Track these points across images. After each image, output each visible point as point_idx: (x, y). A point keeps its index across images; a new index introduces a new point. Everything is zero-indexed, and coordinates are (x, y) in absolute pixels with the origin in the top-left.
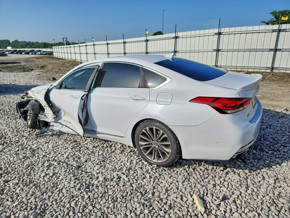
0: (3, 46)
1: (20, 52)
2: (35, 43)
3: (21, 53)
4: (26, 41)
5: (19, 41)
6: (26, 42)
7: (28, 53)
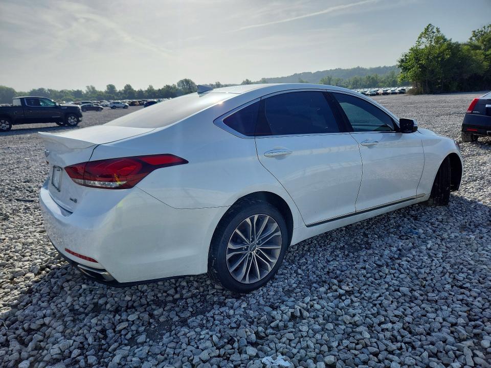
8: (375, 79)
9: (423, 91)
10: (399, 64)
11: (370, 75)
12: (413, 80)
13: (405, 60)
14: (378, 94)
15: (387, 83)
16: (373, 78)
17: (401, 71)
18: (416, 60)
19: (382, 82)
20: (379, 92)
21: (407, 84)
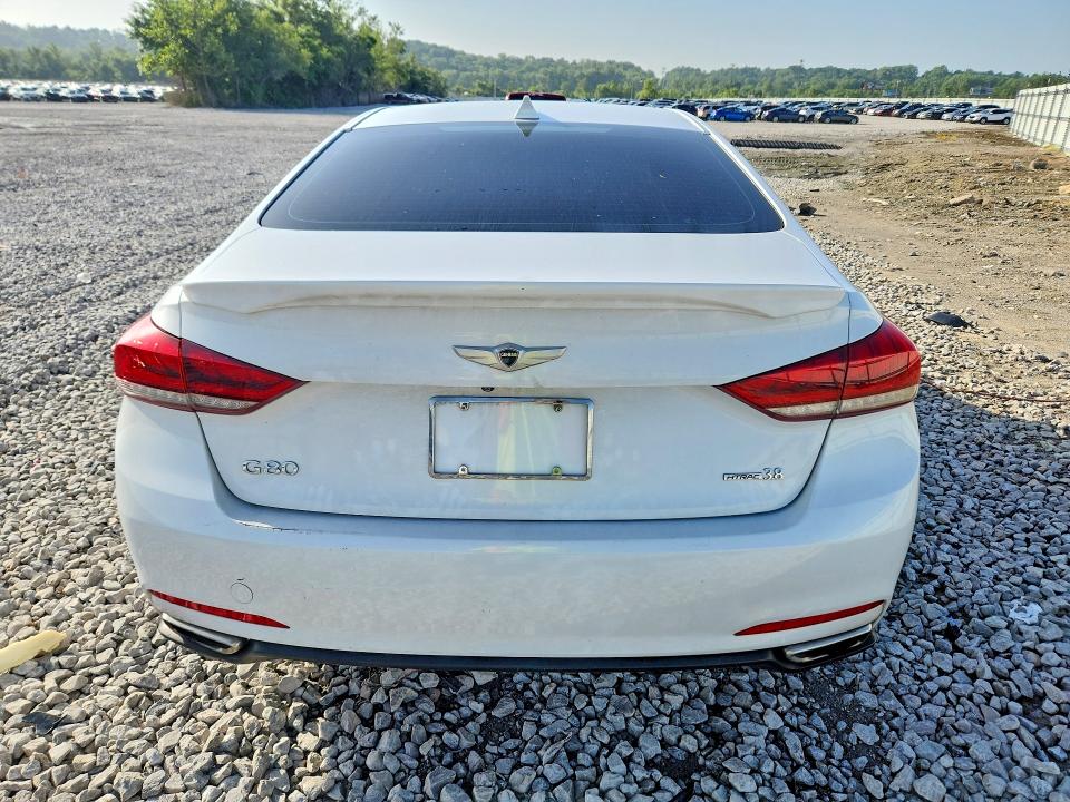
0: (889, 89)
1: (913, 112)
2: (1010, 76)
3: (913, 116)
4: (975, 70)
5: (950, 70)
6: (975, 73)
7: (937, 116)
8: (54, 57)
9: (200, 98)
10: (130, 28)
11: (36, 46)
12: (176, 72)
13: (142, 21)
14: (91, 99)
15: (90, 72)
16: (47, 56)
17: (140, 46)
18: (171, 25)
19: (75, 67)
20: (91, 92)
21: (162, 80)
